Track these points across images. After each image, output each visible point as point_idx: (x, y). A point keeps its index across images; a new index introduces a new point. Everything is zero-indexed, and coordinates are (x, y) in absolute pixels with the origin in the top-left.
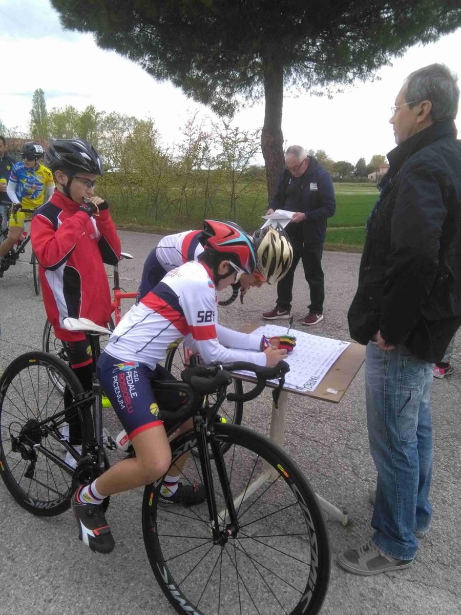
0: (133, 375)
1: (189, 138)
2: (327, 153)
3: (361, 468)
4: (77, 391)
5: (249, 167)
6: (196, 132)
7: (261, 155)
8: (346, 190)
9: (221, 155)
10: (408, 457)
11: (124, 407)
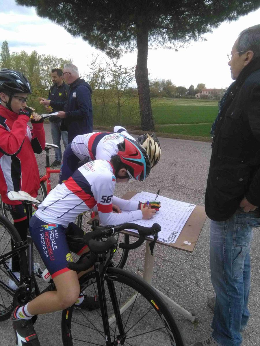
0: (54, 233)
1: (93, 71)
2: (172, 82)
3: (201, 281)
4: (17, 241)
5: (128, 88)
6: (97, 67)
7: (135, 82)
8: (183, 103)
9: (112, 81)
10: (237, 289)
11: (48, 256)
